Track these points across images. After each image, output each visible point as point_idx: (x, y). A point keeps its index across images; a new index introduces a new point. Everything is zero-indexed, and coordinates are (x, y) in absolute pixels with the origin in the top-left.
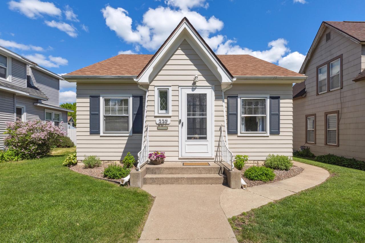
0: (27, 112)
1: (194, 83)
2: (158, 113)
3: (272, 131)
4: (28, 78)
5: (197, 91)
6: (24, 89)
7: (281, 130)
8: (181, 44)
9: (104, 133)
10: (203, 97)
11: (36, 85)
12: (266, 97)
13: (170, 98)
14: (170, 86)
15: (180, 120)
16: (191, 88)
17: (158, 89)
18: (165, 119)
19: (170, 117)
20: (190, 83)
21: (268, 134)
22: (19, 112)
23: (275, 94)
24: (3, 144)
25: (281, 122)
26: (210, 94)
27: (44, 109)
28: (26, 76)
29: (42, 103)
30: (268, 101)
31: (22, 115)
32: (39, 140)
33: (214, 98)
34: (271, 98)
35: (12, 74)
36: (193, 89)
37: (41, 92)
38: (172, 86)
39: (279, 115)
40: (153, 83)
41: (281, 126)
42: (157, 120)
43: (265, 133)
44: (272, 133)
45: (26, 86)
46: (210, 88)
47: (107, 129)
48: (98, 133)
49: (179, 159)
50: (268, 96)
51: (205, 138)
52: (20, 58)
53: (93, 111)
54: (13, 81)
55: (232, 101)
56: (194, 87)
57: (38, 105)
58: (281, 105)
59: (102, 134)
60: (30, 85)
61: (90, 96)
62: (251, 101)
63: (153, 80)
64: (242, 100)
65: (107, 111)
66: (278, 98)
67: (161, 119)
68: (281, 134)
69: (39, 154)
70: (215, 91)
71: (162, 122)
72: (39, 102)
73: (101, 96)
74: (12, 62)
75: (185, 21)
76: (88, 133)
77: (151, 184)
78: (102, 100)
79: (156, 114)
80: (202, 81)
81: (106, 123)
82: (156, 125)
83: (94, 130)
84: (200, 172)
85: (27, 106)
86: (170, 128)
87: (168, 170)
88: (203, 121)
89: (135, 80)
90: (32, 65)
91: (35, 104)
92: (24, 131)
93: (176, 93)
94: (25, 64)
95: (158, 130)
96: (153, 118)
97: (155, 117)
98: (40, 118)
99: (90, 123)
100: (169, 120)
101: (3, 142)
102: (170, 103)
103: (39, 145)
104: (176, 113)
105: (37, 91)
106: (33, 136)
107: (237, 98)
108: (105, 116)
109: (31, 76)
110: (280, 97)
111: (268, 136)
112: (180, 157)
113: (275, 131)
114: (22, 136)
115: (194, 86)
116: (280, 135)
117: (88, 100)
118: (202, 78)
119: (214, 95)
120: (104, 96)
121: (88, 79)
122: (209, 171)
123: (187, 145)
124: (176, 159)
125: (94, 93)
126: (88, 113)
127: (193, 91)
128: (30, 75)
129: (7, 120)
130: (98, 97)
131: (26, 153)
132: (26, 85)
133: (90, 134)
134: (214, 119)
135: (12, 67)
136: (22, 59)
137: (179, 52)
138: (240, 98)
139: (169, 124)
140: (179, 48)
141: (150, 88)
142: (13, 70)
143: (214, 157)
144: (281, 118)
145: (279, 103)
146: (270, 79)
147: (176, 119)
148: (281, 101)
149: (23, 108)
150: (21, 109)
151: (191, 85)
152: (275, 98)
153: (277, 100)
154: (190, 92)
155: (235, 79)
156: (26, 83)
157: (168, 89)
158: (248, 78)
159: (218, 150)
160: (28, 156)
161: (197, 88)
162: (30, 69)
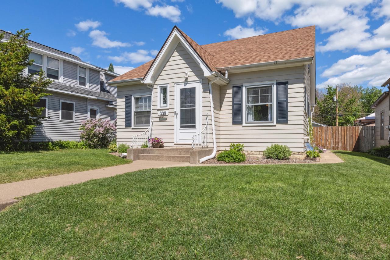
0: (101, 113)
1: (186, 79)
2: (160, 107)
3: (279, 119)
4: (102, 83)
5: (189, 86)
6: (98, 93)
7: (289, 118)
8: (176, 47)
9: (134, 126)
10: (193, 90)
11: (108, 88)
12: (273, 84)
13: (168, 93)
14: (168, 84)
15: (175, 112)
16: (184, 83)
17: (160, 87)
18: (164, 111)
19: (168, 109)
20: (183, 80)
21: (275, 123)
22: (93, 113)
23: (282, 79)
24: (79, 137)
25: (289, 109)
26: (199, 87)
27: (114, 110)
28: (100, 82)
29: (113, 105)
30: (275, 88)
31: (97, 116)
32: (99, 134)
33: (201, 90)
34: (278, 84)
35: (90, 82)
36: (185, 85)
37: (111, 94)
38: (170, 83)
39: (286, 102)
40: (157, 82)
41: (289, 114)
42: (159, 112)
43: (272, 123)
44: (279, 122)
45: (100, 91)
46: (199, 82)
47: (137, 123)
48: (130, 126)
49: (175, 145)
50: (275, 82)
51: (194, 126)
52: (95, 67)
53: (127, 108)
54: (90, 87)
55: (237, 90)
56: (186, 83)
57: (109, 106)
58: (289, 91)
59: (133, 127)
60: (103, 89)
61: (125, 96)
62: (257, 89)
63: (156, 80)
64: (247, 88)
65: (137, 108)
66: (286, 83)
67: (162, 111)
68: (289, 122)
69: (100, 145)
70: (202, 84)
71: (162, 114)
72: (110, 103)
73: (132, 95)
74: (90, 72)
75: (175, 29)
76: (124, 127)
77: (143, 159)
78: (133, 98)
79: (159, 108)
80: (192, 77)
81: (136, 118)
82: (159, 117)
83: (128, 124)
84: (180, 153)
85: (100, 108)
86: (168, 119)
87: (158, 151)
88: (193, 112)
89: (142, 82)
90: (104, 72)
91: (106, 106)
92: (89, 127)
93: (172, 89)
94: (99, 72)
95: (160, 120)
96: (156, 111)
97: (158, 110)
98: (110, 118)
99: (125, 118)
100: (167, 112)
101: (79, 136)
102: (168, 98)
103: (100, 139)
104: (172, 106)
105: (108, 94)
106: (95, 130)
107: (241, 87)
108: (135, 112)
109: (105, 82)
110: (288, 82)
111: (275, 126)
112: (175, 143)
113: (283, 119)
114: (88, 130)
115: (186, 81)
116: (288, 124)
117: (124, 100)
118: (193, 74)
119: (202, 88)
120: (135, 95)
121: (122, 83)
122: (187, 153)
123: (181, 133)
124: (172, 145)
125: (127, 93)
126: (124, 110)
127: (185, 86)
128: (103, 80)
129: (83, 119)
130: (130, 96)
131: (91, 144)
132: (100, 89)
133: (126, 127)
134: (201, 109)
135: (90, 76)
136: (96, 68)
137: (176, 54)
138: (245, 87)
139: (167, 116)
140: (175, 51)
141: (155, 86)
142: (90, 78)
143: (201, 143)
144: (289, 105)
145: (287, 89)
146: (270, 64)
147: (173, 111)
148: (289, 86)
149: (97, 109)
150: (96, 110)
151: (184, 81)
152: (283, 84)
153: (284, 86)
154: (183, 87)
155: (214, 73)
156: (100, 88)
157: (167, 86)
158: (247, 66)
159: (205, 137)
160: (92, 146)
161: (188, 83)
162: (104, 75)
